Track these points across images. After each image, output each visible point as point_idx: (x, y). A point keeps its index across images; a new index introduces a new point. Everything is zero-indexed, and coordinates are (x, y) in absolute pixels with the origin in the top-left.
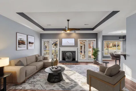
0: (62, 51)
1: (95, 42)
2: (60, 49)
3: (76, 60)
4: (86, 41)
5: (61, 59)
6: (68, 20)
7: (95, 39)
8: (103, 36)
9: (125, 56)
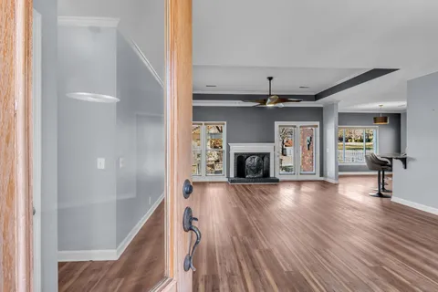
0: (235, 154)
1: (318, 129)
2: (228, 147)
3: (272, 175)
4: (295, 127)
5: (232, 175)
6: (270, 79)
7: (318, 123)
8: (339, 114)
9: (404, 160)
